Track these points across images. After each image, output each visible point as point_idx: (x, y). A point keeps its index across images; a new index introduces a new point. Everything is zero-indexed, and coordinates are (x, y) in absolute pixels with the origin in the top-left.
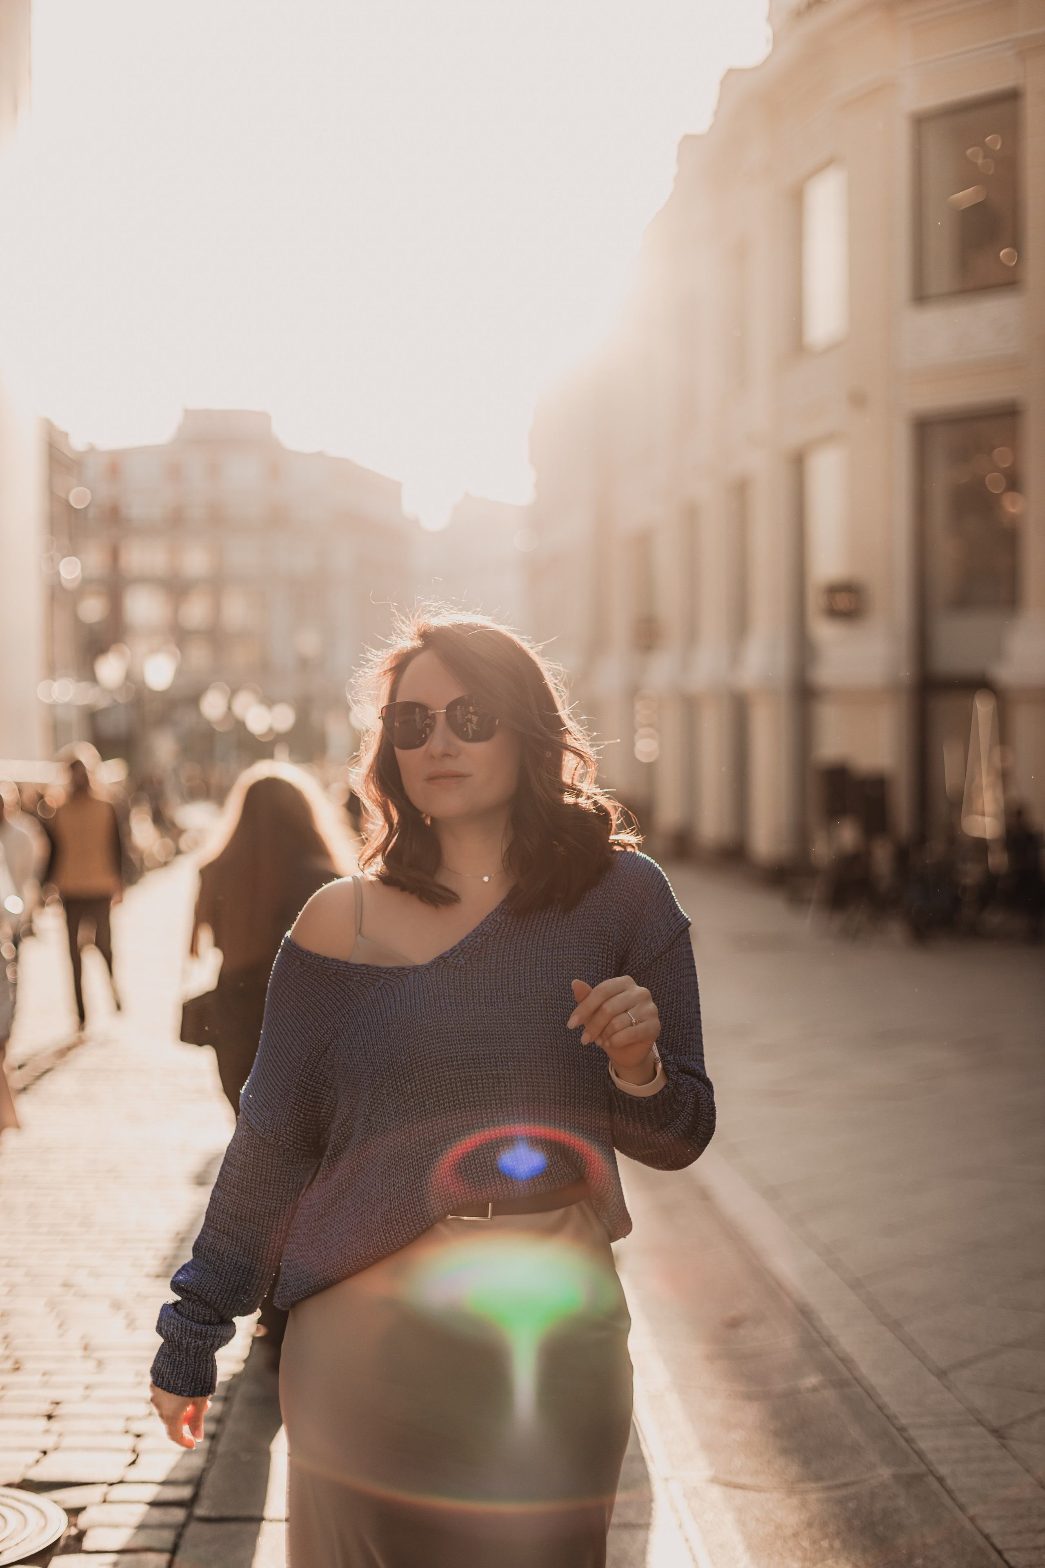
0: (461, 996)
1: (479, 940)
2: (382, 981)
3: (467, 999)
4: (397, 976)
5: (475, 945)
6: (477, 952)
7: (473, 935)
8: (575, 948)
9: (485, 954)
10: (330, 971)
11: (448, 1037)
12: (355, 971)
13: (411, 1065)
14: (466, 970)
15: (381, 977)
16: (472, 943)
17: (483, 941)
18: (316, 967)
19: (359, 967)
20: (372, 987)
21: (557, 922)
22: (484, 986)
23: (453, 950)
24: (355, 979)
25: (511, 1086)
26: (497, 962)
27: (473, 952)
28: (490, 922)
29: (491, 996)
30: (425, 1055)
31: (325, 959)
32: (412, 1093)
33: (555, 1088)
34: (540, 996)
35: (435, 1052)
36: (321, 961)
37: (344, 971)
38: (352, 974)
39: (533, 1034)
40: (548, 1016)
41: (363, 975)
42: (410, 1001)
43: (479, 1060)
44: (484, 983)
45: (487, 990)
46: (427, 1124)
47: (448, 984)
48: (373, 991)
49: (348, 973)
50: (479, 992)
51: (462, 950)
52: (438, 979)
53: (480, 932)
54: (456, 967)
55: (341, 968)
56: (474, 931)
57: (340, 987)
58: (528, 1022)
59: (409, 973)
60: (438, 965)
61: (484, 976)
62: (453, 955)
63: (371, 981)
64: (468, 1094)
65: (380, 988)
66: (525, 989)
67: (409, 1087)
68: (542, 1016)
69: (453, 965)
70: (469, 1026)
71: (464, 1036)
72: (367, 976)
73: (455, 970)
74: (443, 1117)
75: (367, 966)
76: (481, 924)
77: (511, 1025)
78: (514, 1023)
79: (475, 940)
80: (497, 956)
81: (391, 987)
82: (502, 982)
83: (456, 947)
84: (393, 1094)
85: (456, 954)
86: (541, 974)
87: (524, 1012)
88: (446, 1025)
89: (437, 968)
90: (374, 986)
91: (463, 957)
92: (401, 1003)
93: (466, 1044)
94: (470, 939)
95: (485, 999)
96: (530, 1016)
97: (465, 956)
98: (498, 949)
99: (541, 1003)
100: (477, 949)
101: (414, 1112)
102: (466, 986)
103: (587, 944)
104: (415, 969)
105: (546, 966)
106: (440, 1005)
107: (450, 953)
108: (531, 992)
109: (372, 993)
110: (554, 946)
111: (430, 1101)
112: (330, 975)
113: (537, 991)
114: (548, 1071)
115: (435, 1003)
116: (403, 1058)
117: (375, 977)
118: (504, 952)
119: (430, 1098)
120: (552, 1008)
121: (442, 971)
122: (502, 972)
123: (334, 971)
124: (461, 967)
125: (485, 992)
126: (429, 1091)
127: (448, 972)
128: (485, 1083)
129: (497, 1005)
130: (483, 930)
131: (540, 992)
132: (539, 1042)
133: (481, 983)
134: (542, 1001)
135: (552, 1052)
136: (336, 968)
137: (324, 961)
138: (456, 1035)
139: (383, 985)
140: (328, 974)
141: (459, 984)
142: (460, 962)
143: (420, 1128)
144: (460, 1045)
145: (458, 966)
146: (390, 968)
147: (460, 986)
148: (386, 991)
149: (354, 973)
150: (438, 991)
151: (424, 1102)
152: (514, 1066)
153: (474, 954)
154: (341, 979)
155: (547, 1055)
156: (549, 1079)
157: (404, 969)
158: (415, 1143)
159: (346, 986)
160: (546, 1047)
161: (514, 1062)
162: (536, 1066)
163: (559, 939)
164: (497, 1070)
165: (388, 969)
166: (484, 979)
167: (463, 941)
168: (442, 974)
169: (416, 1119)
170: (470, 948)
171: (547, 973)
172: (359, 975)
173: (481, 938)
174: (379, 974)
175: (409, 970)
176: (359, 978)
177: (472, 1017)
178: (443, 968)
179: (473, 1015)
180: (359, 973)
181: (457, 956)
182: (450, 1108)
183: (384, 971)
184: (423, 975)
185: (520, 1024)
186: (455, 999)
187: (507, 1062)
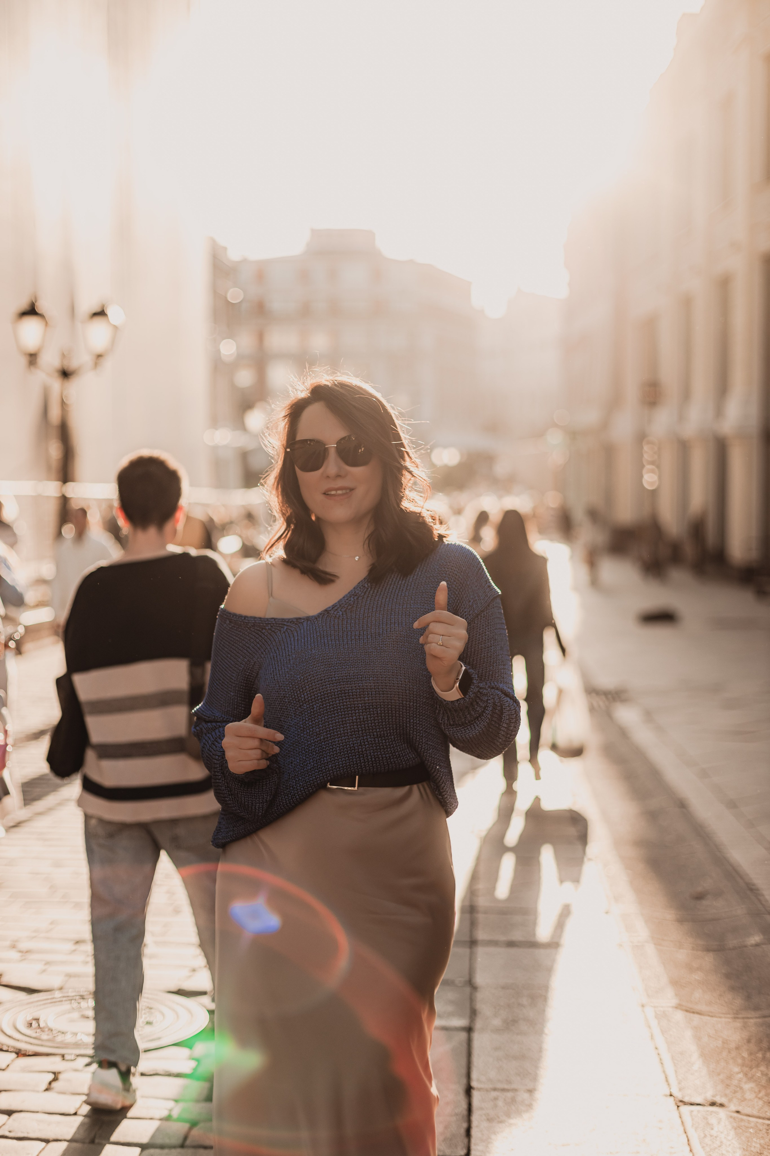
0: (339, 635)
1: (352, 599)
2: (286, 627)
3: (343, 637)
4: (296, 624)
5: (349, 602)
6: (351, 607)
7: (349, 595)
8: (418, 604)
9: (356, 608)
10: (249, 624)
11: (329, 662)
12: (267, 622)
13: (304, 681)
14: (343, 619)
15: (284, 625)
16: (347, 601)
17: (355, 600)
18: (240, 623)
19: (269, 620)
20: (279, 632)
21: (407, 587)
22: (355, 628)
23: (334, 606)
24: (266, 627)
25: (372, 694)
26: (364, 613)
27: (348, 607)
28: (360, 588)
29: (360, 634)
30: (313, 674)
31: (246, 617)
32: (305, 700)
33: (403, 695)
34: (393, 634)
35: (320, 672)
36: (243, 619)
37: (260, 623)
38: (265, 625)
39: (387, 659)
40: (398, 648)
41: (272, 625)
42: (304, 639)
43: (350, 676)
44: (355, 626)
45: (357, 631)
46: (314, 721)
47: (330, 628)
48: (280, 635)
49: (262, 625)
50: (351, 633)
51: (340, 606)
52: (323, 625)
53: (353, 593)
54: (336, 616)
56: (349, 593)
57: (258, 634)
58: (384, 651)
59: (304, 621)
60: (323, 616)
61: (355, 622)
62: (334, 609)
63: (278, 628)
64: (342, 700)
65: (284, 632)
66: (383, 630)
67: (303, 696)
68: (394, 647)
69: (333, 615)
70: (344, 654)
71: (340, 661)
72: (275, 625)
73: (335, 618)
74: (326, 716)
75: (275, 619)
76: (354, 588)
77: (372, 654)
78: (374, 652)
79: (349, 599)
80: (365, 609)
81: (292, 631)
82: (367, 625)
83: (336, 603)
84: (292, 701)
85: (336, 608)
86: (395, 620)
87: (381, 644)
88: (328, 654)
89: (322, 617)
90: (280, 631)
91: (341, 610)
92: (298, 641)
93: (341, 666)
94: (346, 598)
95: (355, 637)
96: (385, 647)
97: (342, 609)
98: (365, 605)
99: (393, 639)
100: (351, 605)
101: (306, 713)
102: (342, 629)
103: (427, 602)
104: (308, 619)
105: (398, 615)
106: (324, 641)
107: (332, 607)
108: (387, 631)
109: (279, 636)
110: (404, 602)
111: (317, 705)
113: (390, 631)
114: (398, 684)
115: (321, 639)
116: (298, 677)
117: (281, 625)
118: (369, 606)
119: (317, 703)
120: (401, 643)
121: (326, 619)
122: (367, 619)
123: (252, 624)
124: (339, 617)
125: (355, 632)
126: (316, 698)
127: (330, 620)
128: (354, 692)
129: (363, 640)
130: (355, 592)
131: (393, 631)
132: (392, 665)
133: (353, 626)
134: (394, 638)
135: (401, 671)
136: (253, 622)
137: (245, 619)
138: (334, 660)
139: (286, 630)
140: (248, 626)
141: (337, 628)
142: (338, 614)
143: (310, 723)
144: (337, 667)
145: (337, 616)
146: (291, 619)
147: (338, 628)
148: (288, 634)
149: (266, 624)
150: (323, 632)
151: (313, 706)
152: (374, 680)
153: (349, 608)
154: (258, 629)
155: (397, 673)
156: (398, 689)
157: (300, 618)
158: (306, 734)
159: (262, 633)
160: (397, 668)
161: (374, 678)
162: (389, 681)
163: (408, 598)
164: (362, 683)
165: (289, 619)
166: (355, 624)
167: (341, 599)
168: (326, 621)
169: (308, 718)
170: (346, 604)
171: (398, 620)
172: (269, 625)
173: (353, 598)
174: (283, 623)
175: (304, 619)
176: (270, 627)
177: (346, 648)
178: (326, 617)
180: (270, 624)
181: (336, 610)
182: (330, 709)
183: (287, 621)
184: (313, 622)
185: (378, 652)
186: (335, 637)
187: (369, 678)
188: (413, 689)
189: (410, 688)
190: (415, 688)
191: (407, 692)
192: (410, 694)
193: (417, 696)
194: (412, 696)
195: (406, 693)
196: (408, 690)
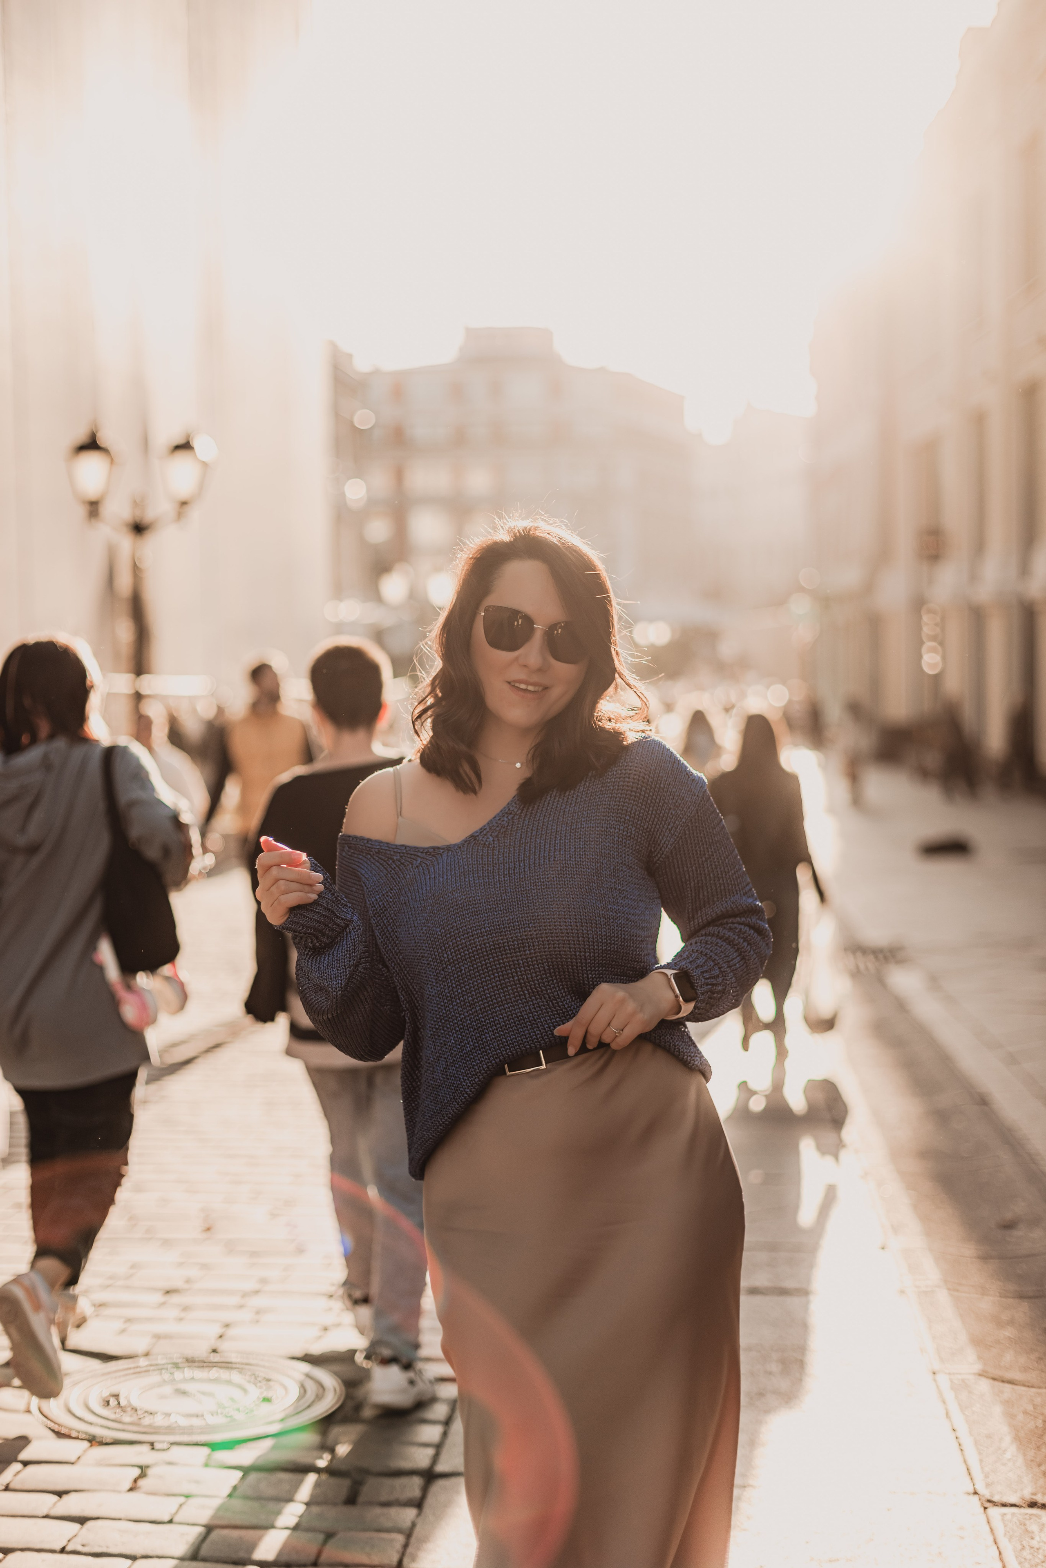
0: (488, 870)
1: (506, 819)
2: (419, 860)
3: (493, 872)
4: (433, 855)
5: (502, 823)
6: (504, 830)
7: (501, 814)
8: (592, 822)
9: (511, 831)
10: (373, 850)
11: (476, 908)
12: (395, 850)
13: (446, 936)
14: (494, 847)
15: (418, 856)
16: (499, 822)
17: (509, 820)
18: (361, 847)
19: (398, 847)
20: (411, 866)
21: (576, 799)
22: (509, 859)
23: (482, 830)
24: (395, 858)
25: (534, 946)
26: (521, 838)
27: (500, 830)
28: (515, 803)
29: (515, 867)
30: (457, 926)
31: (369, 840)
32: (449, 961)
33: (574, 945)
34: (557, 864)
35: (465, 923)
36: (366, 841)
37: (386, 850)
38: (392, 853)
39: (551, 898)
40: (565, 882)
41: (402, 855)
42: (443, 877)
43: (503, 925)
44: (509, 856)
45: (511, 862)
46: (465, 987)
47: (477, 861)
48: (411, 869)
49: (388, 852)
50: (504, 865)
51: (490, 829)
52: (468, 856)
53: (506, 811)
54: (485, 844)
55: (383, 848)
56: (501, 811)
57: (383, 866)
58: (546, 887)
59: (443, 852)
60: (469, 844)
61: (509, 850)
62: (482, 834)
63: (409, 860)
64: (497, 957)
65: (417, 866)
66: (544, 859)
67: (446, 955)
68: (559, 881)
69: (482, 842)
70: (495, 896)
71: (490, 906)
72: (406, 855)
73: (483, 847)
74: (478, 979)
75: (405, 847)
76: (508, 804)
77: (531, 892)
78: (534, 889)
79: (502, 820)
80: (522, 832)
81: (427, 866)
82: (524, 854)
83: (485, 826)
84: (432, 963)
85: (485, 832)
86: (560, 845)
87: (543, 879)
88: (474, 897)
89: (467, 846)
90: (412, 864)
91: (491, 835)
92: (435, 880)
93: (491, 913)
94: (497, 819)
95: (509, 871)
96: (548, 882)
97: (493, 834)
98: (523, 826)
99: (558, 871)
100: (504, 828)
101: (452, 978)
102: (493, 861)
104: (448, 848)
105: (565, 839)
106: (469, 880)
107: (479, 832)
108: (549, 861)
109: (411, 871)
110: (573, 821)
111: (465, 966)
112: (374, 854)
113: (554, 860)
114: (566, 929)
115: (465, 878)
116: (438, 930)
117: (413, 857)
118: (527, 828)
119: (465, 964)
120: (569, 875)
121: (472, 849)
122: (525, 845)
123: (377, 850)
124: (489, 844)
125: (509, 865)
126: (463, 958)
127: (478, 849)
128: (511, 945)
129: (520, 875)
130: (509, 809)
131: (557, 861)
132: (557, 904)
133: (506, 857)
134: (559, 869)
135: (570, 912)
136: (378, 847)
137: (368, 842)
138: (483, 905)
139: (420, 864)
140: (372, 853)
141: (486, 860)
142: (488, 840)
143: (460, 991)
144: (487, 913)
145: (487, 843)
146: (426, 848)
147: (488, 861)
148: (423, 869)
149: (394, 852)
150: (468, 867)
151: (460, 968)
152: (535, 927)
153: (501, 831)
154: (383, 858)
155: (565, 915)
156: (568, 937)
157: (438, 848)
158: (457, 1005)
159: (388, 865)
160: (564, 908)
162: (555, 926)
163: (578, 815)
164: (520, 932)
165: (424, 849)
166: (509, 854)
167: (491, 820)
168: (472, 851)
169: (455, 984)
170: (498, 826)
171: (565, 845)
172: (398, 854)
173: (507, 817)
174: (416, 853)
175: (443, 849)
176: (398, 857)
177: (497, 888)
178: (473, 846)
179: (498, 886)
180: (399, 853)
181: (485, 835)
182: (483, 970)
183: (421, 851)
184: (455, 854)
185: (539, 889)
186: (483, 873)
187: (529, 924)
188: (588, 935)
189: (583, 935)
190: (591, 934)
191: (580, 939)
192: (584, 942)
193: (594, 943)
194: (587, 945)
195: (579, 941)
196: (581, 937)
